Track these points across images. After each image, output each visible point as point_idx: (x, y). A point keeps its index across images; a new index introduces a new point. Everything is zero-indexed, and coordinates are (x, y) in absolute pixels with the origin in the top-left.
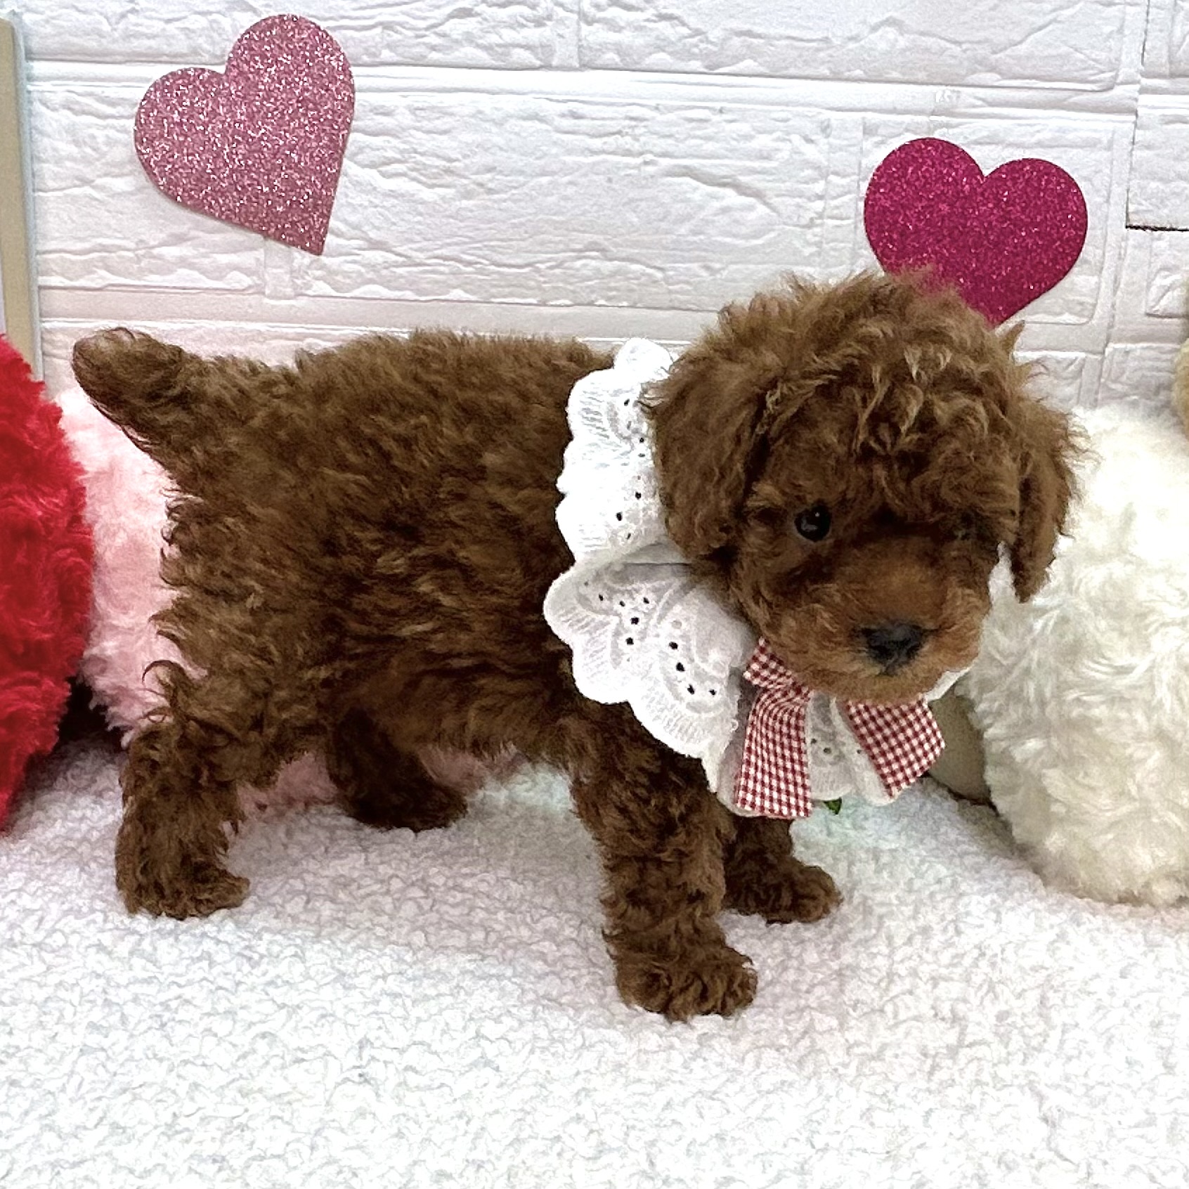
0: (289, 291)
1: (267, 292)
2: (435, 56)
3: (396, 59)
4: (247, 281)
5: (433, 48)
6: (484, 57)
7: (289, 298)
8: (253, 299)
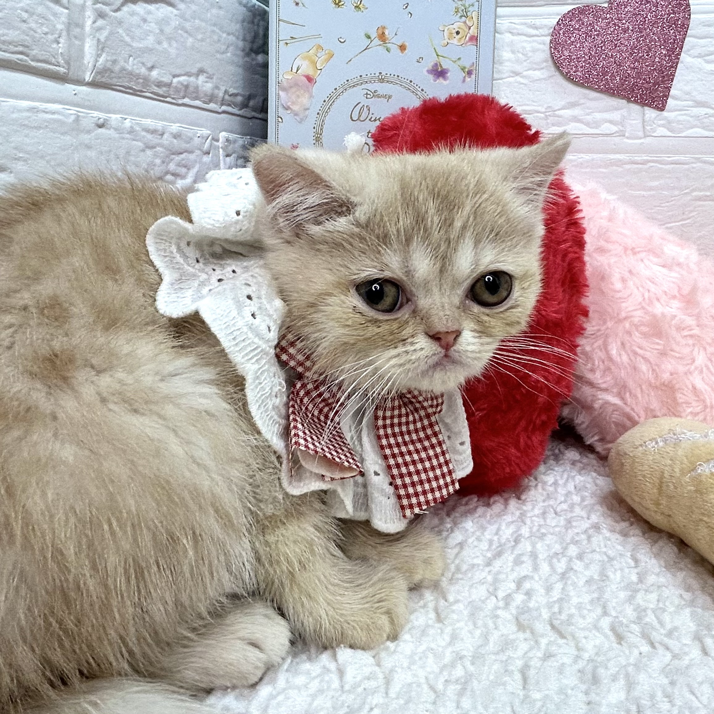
0: (641, 134)
1: (627, 135)
4: (614, 129)
7: (641, 138)
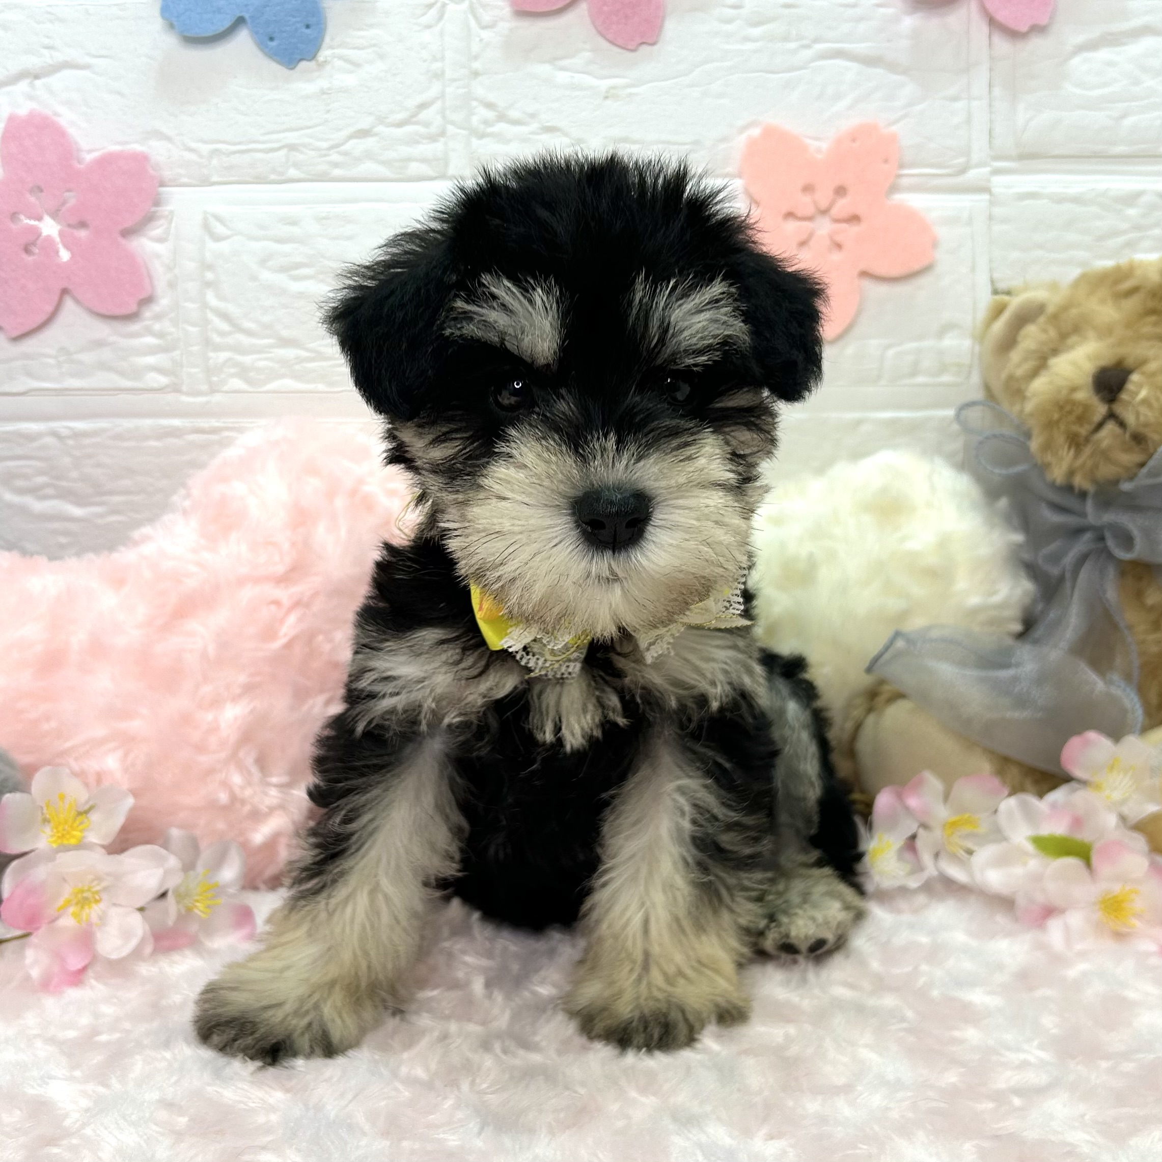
2: (337, 172)
3: (302, 176)
5: (336, 165)
6: (383, 171)
8: (171, 397)
